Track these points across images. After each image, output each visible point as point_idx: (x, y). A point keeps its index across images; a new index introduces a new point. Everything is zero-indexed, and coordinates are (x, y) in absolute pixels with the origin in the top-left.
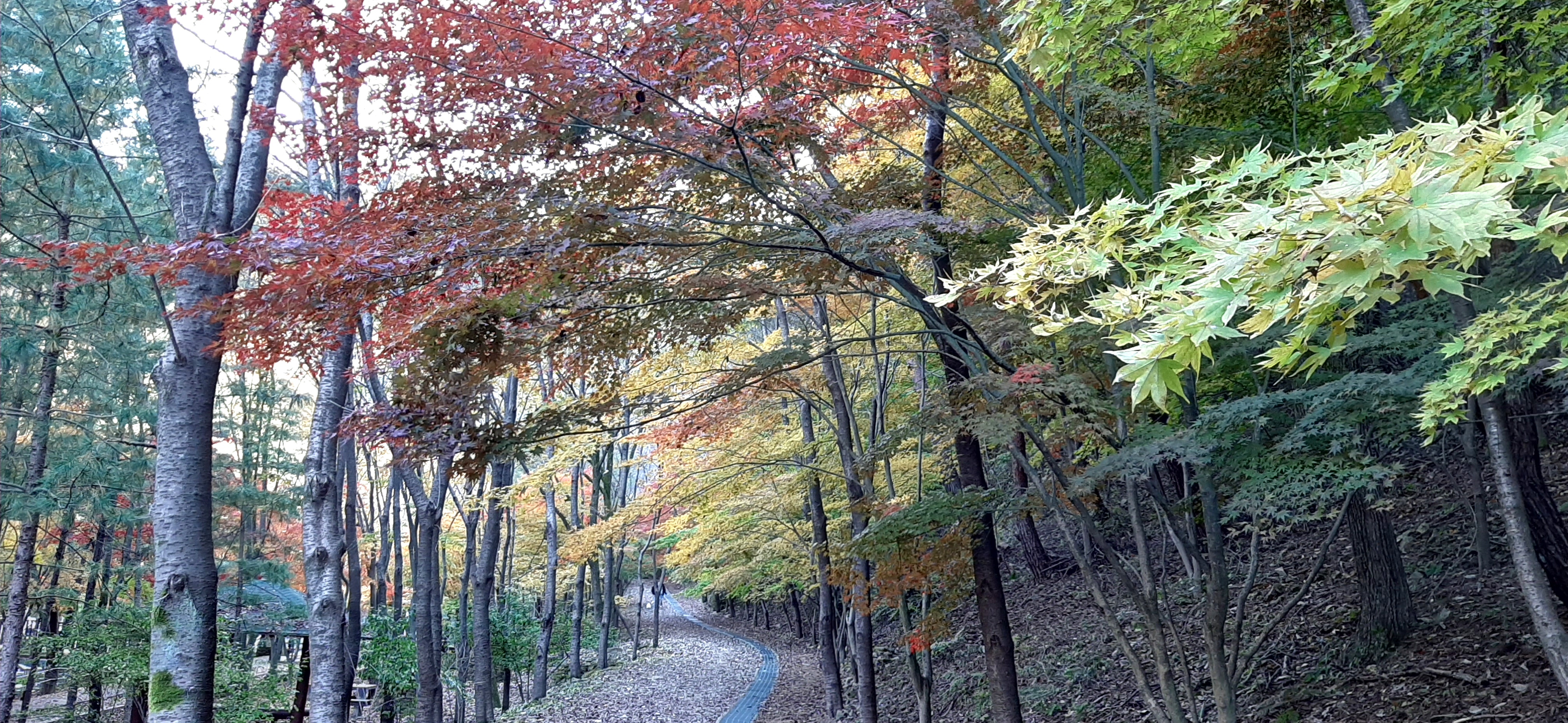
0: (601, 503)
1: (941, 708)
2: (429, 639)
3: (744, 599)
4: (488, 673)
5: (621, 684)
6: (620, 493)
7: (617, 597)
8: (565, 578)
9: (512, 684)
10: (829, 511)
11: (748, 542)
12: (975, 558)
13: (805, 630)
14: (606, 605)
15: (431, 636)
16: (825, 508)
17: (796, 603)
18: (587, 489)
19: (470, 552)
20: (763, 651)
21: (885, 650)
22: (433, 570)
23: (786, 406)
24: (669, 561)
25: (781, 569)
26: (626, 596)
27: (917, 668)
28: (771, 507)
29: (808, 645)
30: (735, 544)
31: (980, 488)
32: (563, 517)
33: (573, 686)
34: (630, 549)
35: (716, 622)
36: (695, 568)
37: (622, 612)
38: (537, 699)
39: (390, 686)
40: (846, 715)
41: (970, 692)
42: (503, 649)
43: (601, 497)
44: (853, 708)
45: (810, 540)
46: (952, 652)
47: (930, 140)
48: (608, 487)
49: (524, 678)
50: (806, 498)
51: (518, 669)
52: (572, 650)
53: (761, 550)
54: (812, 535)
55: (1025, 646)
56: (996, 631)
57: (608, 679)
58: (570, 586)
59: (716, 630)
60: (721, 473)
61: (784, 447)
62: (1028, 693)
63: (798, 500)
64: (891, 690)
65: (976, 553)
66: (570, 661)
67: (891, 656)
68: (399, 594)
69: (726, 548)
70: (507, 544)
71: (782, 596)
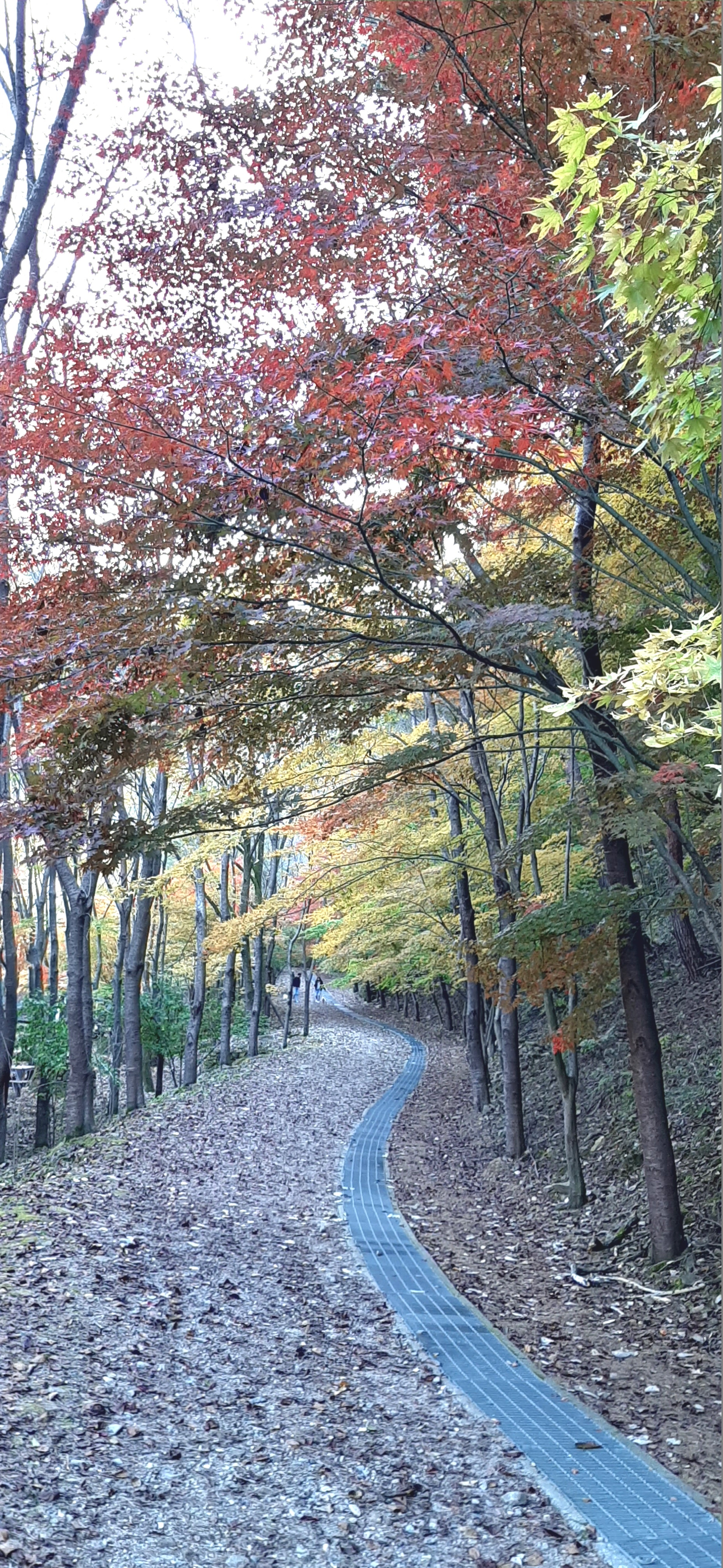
0: (252, 891)
1: (589, 1107)
2: (80, 1026)
3: (393, 990)
4: (138, 1060)
5: (271, 1072)
6: (271, 883)
7: (268, 985)
8: (217, 965)
9: (166, 1068)
10: (479, 904)
11: (397, 934)
12: (622, 958)
13: (455, 1021)
14: (256, 993)
15: (82, 1023)
16: (473, 902)
17: (446, 996)
18: (237, 878)
19: (123, 939)
20: (413, 1043)
21: (536, 1045)
22: (85, 957)
23: (435, 798)
24: (316, 951)
25: (429, 962)
26: (278, 983)
27: (562, 1066)
28: (419, 899)
29: (458, 1038)
30: (384, 936)
31: (626, 886)
32: (215, 906)
33: (223, 1072)
34: (281, 938)
35: (365, 1012)
36: (344, 958)
37: (274, 1001)
38: (187, 1085)
39: (46, 1069)
40: (493, 1110)
41: (619, 1091)
42: (156, 1035)
43: (252, 886)
44: (500, 1103)
45: (458, 933)
46: (602, 1050)
47: (579, 527)
48: (259, 876)
49: (176, 1063)
50: (455, 892)
51: (171, 1054)
52: (222, 1038)
53: (409, 942)
54: (460, 929)
55: (677, 1046)
56: (642, 1032)
57: (257, 1067)
58: (221, 974)
59: (367, 1020)
60: (367, 867)
61: (432, 840)
62: (678, 1094)
63: (446, 893)
64: (539, 1086)
65: (623, 951)
66: (220, 1048)
67: (541, 1051)
68: (54, 979)
69: (373, 939)
70: (160, 932)
71: (431, 989)
